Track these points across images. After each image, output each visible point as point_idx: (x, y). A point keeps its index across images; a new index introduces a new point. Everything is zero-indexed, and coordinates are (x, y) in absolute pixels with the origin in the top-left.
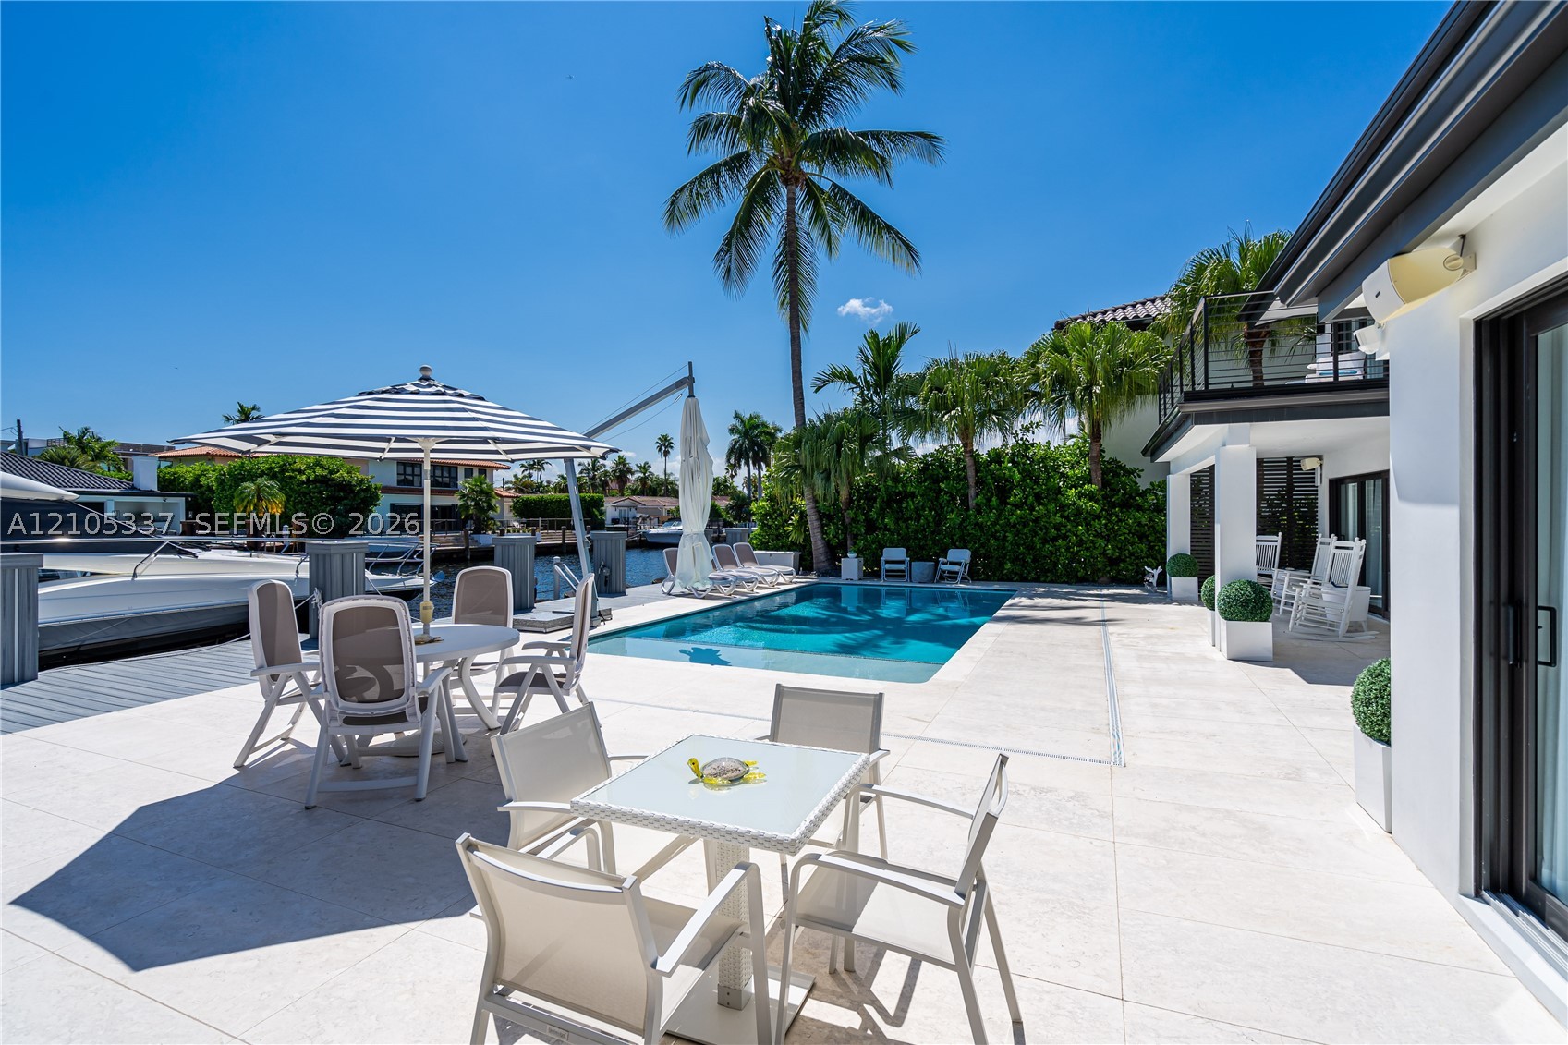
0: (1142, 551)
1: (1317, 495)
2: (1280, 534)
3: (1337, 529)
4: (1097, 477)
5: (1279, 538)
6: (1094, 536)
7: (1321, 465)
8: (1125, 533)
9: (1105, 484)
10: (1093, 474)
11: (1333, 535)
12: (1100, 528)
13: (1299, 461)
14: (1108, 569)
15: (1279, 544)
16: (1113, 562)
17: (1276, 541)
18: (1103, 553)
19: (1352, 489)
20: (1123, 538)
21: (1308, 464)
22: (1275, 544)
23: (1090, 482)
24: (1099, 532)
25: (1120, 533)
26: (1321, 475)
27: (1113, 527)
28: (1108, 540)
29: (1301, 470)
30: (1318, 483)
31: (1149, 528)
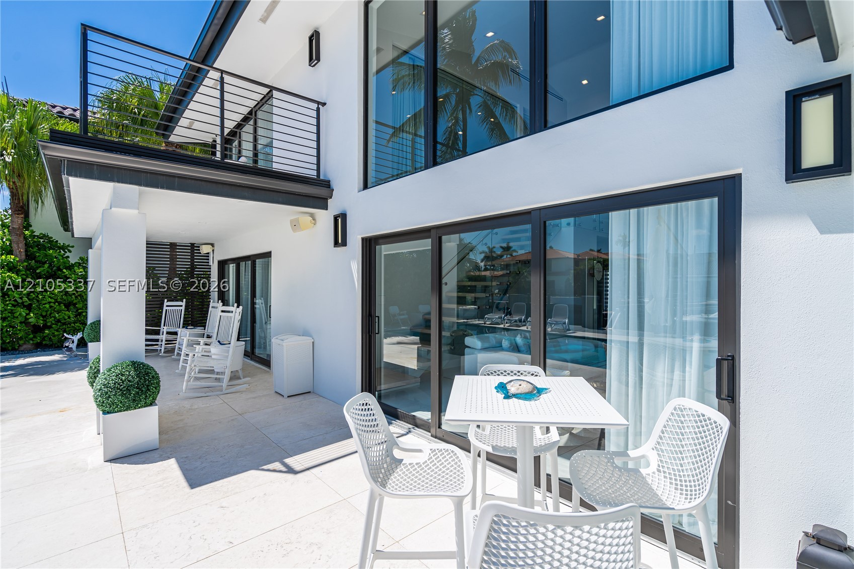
0: (69, 317)
1: (210, 271)
2: (184, 300)
3: (223, 297)
4: (20, 248)
5: (183, 304)
6: (13, 306)
7: (213, 250)
8: (50, 303)
9: (29, 256)
10: (14, 246)
11: (220, 301)
12: (21, 298)
13: (199, 247)
14: (31, 336)
15: (183, 308)
16: (36, 329)
17: (182, 306)
18: (26, 322)
19: (232, 268)
20: (47, 306)
21: (205, 249)
22: (180, 308)
23: (10, 252)
24: (20, 301)
25: (44, 302)
26: (213, 257)
27: (37, 296)
28: (29, 308)
29: (200, 253)
30: (211, 263)
31: (76, 297)
